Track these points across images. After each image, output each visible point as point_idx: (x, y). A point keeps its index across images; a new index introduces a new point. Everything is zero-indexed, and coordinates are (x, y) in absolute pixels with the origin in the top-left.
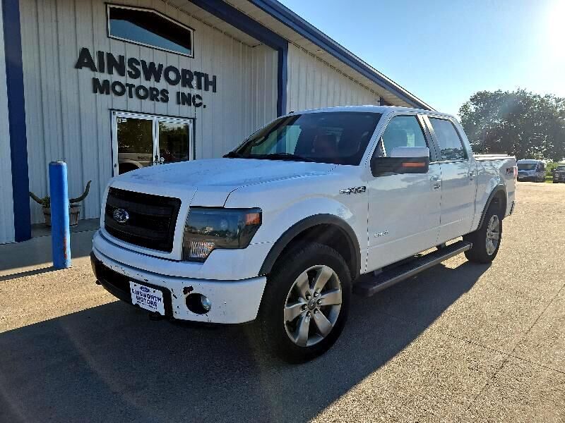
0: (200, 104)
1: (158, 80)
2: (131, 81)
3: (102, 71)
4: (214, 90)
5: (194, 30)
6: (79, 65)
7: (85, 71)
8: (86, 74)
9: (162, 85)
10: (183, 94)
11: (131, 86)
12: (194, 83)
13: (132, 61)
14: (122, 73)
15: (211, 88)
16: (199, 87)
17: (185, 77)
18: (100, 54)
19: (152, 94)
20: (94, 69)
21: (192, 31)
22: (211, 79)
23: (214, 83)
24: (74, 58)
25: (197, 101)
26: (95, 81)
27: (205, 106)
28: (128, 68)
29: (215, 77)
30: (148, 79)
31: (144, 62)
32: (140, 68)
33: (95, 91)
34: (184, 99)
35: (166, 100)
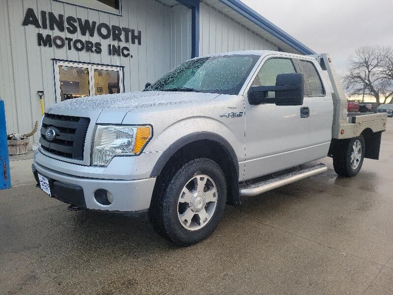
1: (92, 35)
2: (69, 36)
3: (45, 27)
4: (140, 43)
6: (26, 23)
7: (31, 28)
8: (32, 30)
9: (96, 39)
11: (70, 40)
12: (122, 37)
13: (70, 19)
14: (61, 29)
15: (136, 41)
16: (127, 41)
17: (115, 33)
18: (43, 13)
19: (88, 47)
20: (38, 26)
22: (136, 34)
23: (139, 38)
24: (21, 17)
25: (126, 52)
26: (40, 36)
27: (132, 56)
28: (66, 25)
29: (140, 33)
30: (84, 34)
31: (80, 20)
32: (76, 24)
33: (40, 44)
34: (114, 51)
35: (99, 51)
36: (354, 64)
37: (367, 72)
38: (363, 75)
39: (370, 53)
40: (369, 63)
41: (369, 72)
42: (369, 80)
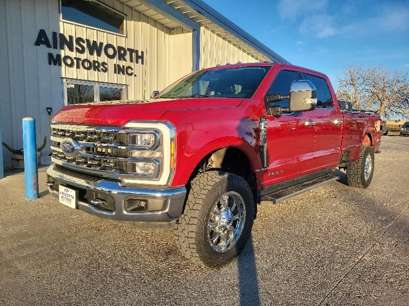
0: (131, 74)
1: (99, 55)
2: (79, 55)
3: (55, 47)
4: (142, 63)
6: (38, 43)
7: (43, 47)
8: (43, 50)
9: (103, 58)
10: (119, 66)
11: (78, 59)
13: (79, 40)
14: (71, 49)
15: (140, 61)
16: (131, 61)
17: (121, 53)
18: (54, 34)
19: (95, 66)
20: (49, 46)
21: (125, 16)
22: (140, 54)
23: (142, 57)
25: (129, 71)
26: (50, 55)
27: (135, 75)
29: (142, 52)
31: (88, 41)
32: (85, 45)
33: (50, 63)
34: (119, 70)
35: (106, 70)
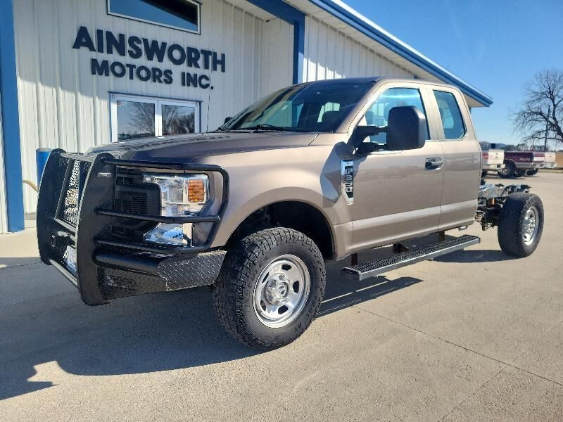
0: (207, 86)
1: (160, 60)
3: (101, 50)
4: (223, 70)
5: (200, 4)
6: (77, 45)
7: (84, 50)
8: (84, 54)
9: (166, 64)
10: (188, 74)
11: (131, 67)
12: (201, 62)
13: (133, 40)
14: (122, 53)
15: (219, 67)
16: (206, 67)
17: (191, 56)
18: (99, 33)
19: (155, 75)
20: (92, 49)
21: (198, 5)
22: (219, 57)
23: (222, 62)
24: (74, 36)
25: (204, 82)
26: (94, 62)
27: (212, 88)
28: (128, 47)
29: (223, 56)
30: (150, 58)
31: (145, 41)
32: (142, 46)
33: (94, 73)
34: (189, 80)
35: (169, 81)
36: (533, 95)
37: (552, 106)
38: (545, 111)
39: (557, 79)
40: (555, 93)
41: (555, 106)
42: (554, 119)
